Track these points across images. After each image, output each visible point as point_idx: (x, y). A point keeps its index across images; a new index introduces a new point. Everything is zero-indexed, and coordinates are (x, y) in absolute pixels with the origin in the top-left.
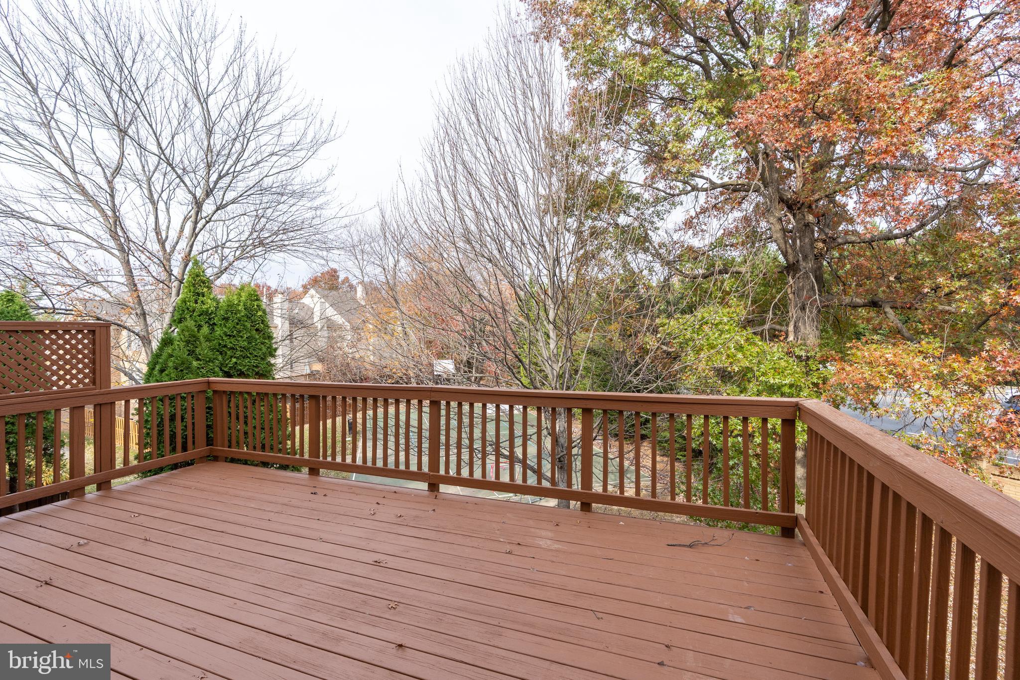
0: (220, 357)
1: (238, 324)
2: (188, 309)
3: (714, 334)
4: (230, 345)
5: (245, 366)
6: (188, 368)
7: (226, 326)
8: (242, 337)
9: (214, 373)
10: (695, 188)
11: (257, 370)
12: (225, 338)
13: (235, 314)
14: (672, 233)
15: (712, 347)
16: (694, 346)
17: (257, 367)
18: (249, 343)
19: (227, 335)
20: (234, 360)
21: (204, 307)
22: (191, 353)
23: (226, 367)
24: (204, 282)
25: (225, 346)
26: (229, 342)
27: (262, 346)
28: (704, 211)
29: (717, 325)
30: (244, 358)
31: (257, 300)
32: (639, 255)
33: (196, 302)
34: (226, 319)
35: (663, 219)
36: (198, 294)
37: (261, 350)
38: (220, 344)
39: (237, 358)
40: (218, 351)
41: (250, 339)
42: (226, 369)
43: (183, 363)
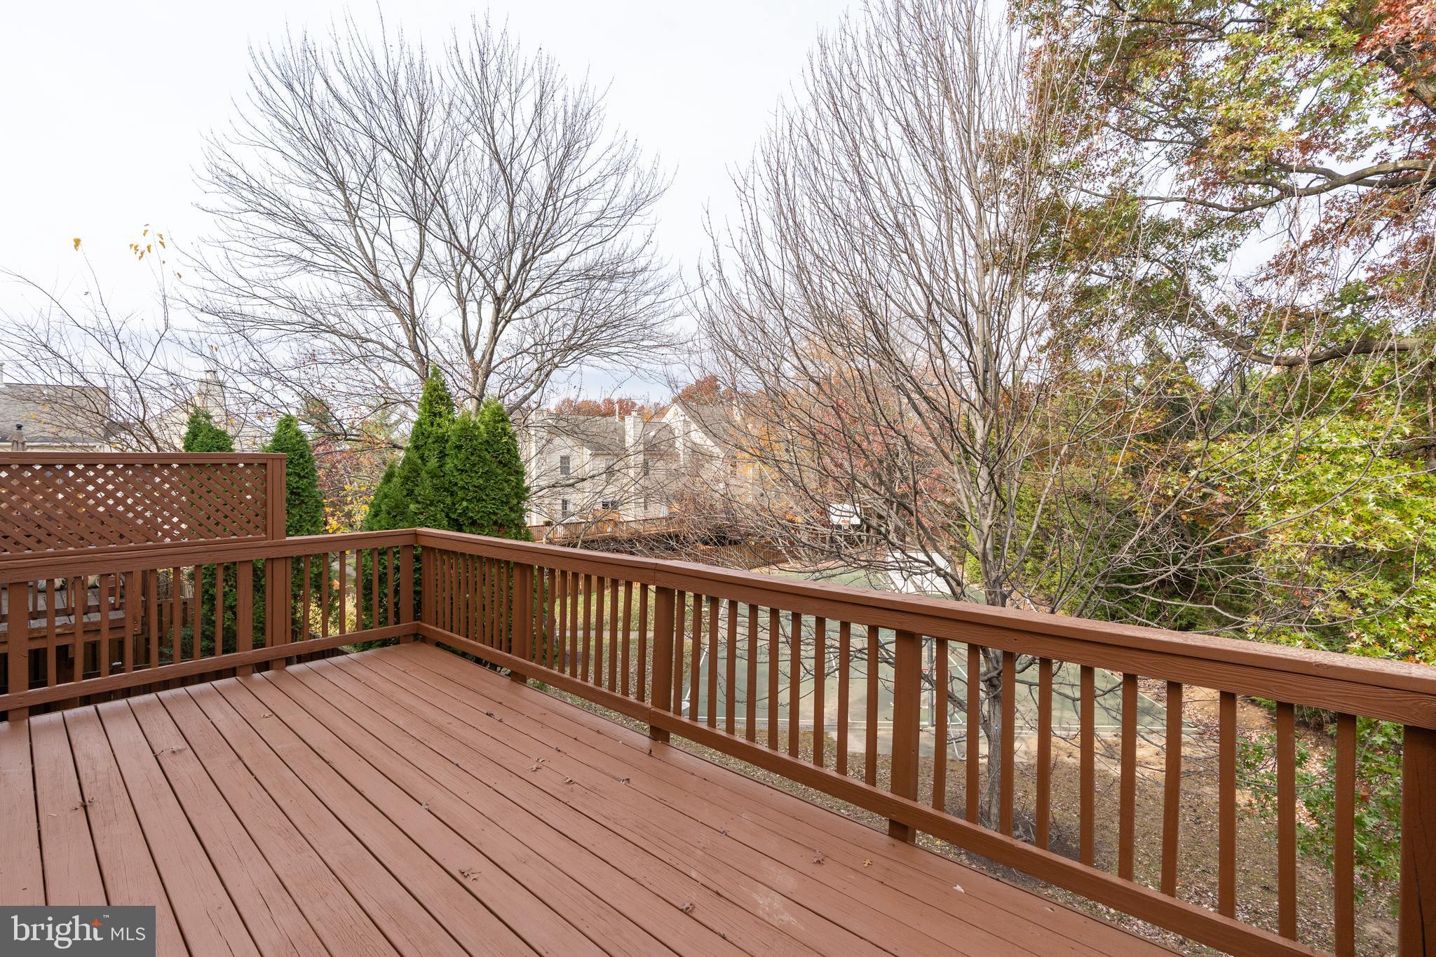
0: (449, 498)
1: (472, 454)
2: (423, 434)
3: (1326, 471)
4: (461, 483)
5: (478, 512)
6: (402, 513)
7: (457, 457)
8: (477, 473)
9: (435, 521)
10: (1288, 192)
11: (494, 518)
12: (455, 474)
13: (471, 440)
14: (1249, 284)
15: (1317, 497)
16: (1276, 494)
17: (495, 514)
18: (487, 481)
19: (458, 470)
20: (465, 504)
21: (440, 431)
22: (410, 493)
23: (455, 512)
24: (442, 399)
25: (456, 484)
26: (460, 480)
27: (505, 485)
28: (1319, 238)
29: (1335, 453)
30: (478, 501)
31: (503, 420)
32: (1178, 330)
33: (432, 424)
34: (459, 448)
35: (1224, 260)
36: (435, 415)
37: (502, 490)
38: (450, 482)
39: (469, 501)
40: (448, 491)
41: (488, 475)
42: (454, 516)
43: (397, 506)
